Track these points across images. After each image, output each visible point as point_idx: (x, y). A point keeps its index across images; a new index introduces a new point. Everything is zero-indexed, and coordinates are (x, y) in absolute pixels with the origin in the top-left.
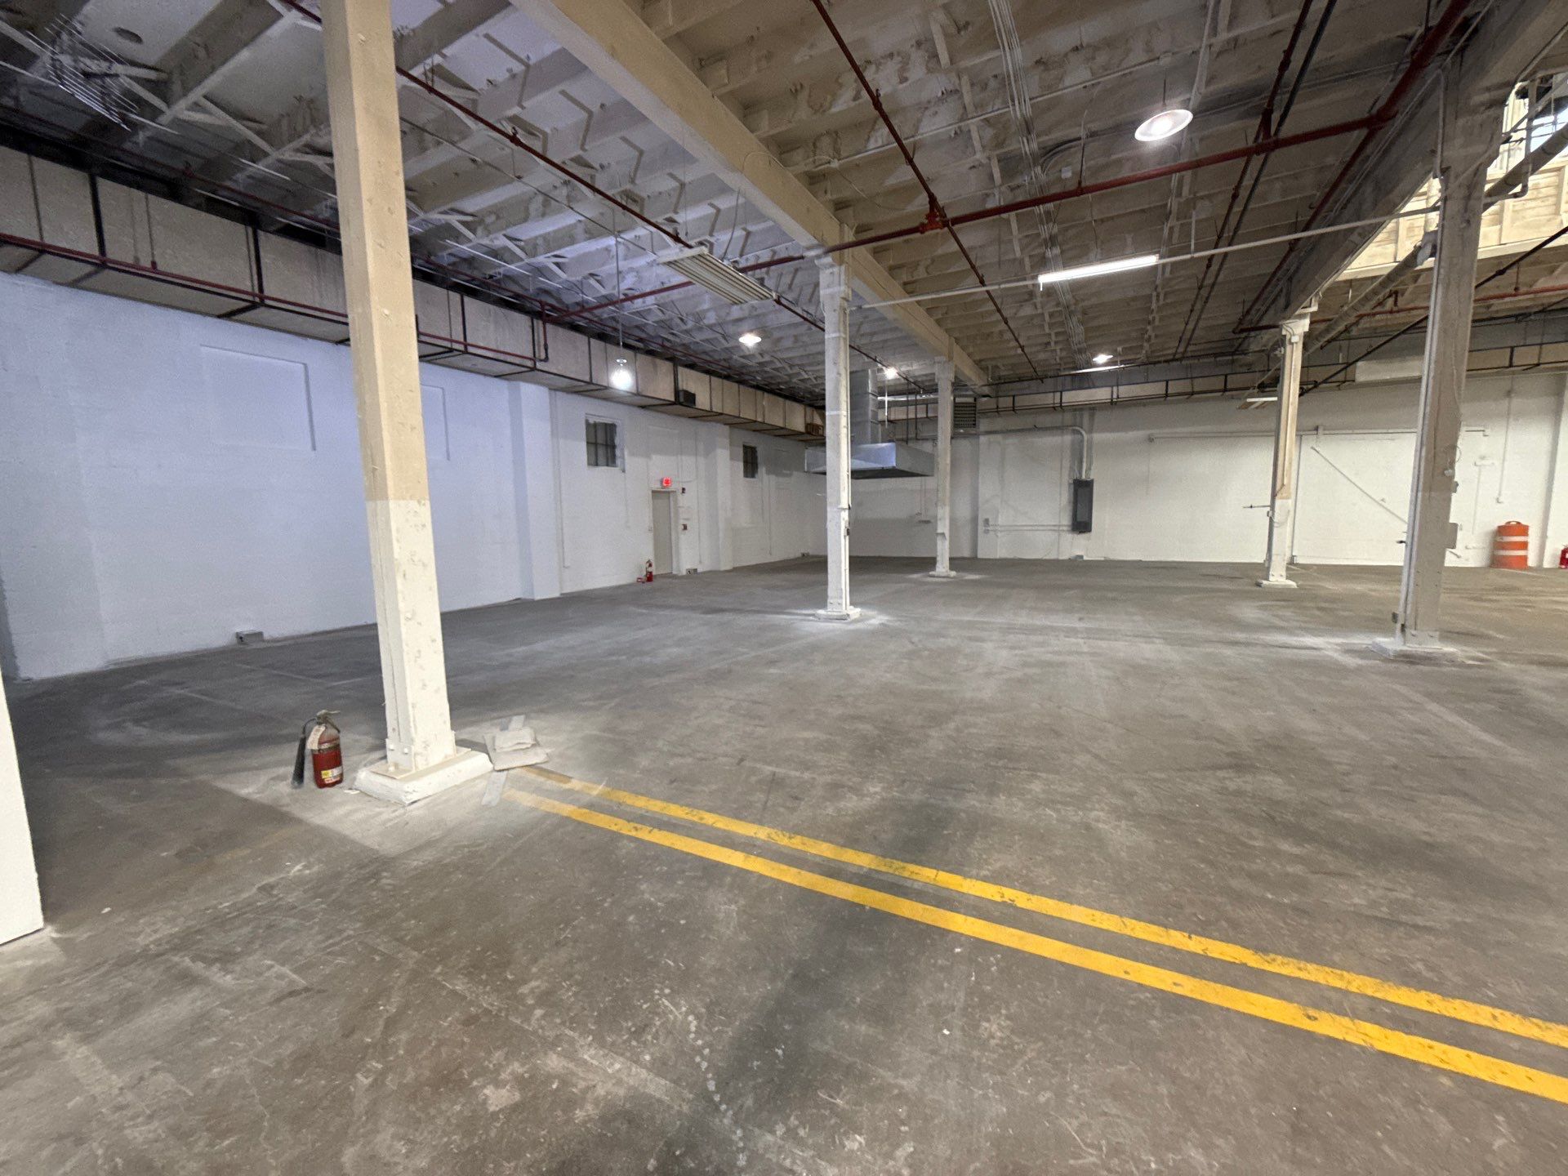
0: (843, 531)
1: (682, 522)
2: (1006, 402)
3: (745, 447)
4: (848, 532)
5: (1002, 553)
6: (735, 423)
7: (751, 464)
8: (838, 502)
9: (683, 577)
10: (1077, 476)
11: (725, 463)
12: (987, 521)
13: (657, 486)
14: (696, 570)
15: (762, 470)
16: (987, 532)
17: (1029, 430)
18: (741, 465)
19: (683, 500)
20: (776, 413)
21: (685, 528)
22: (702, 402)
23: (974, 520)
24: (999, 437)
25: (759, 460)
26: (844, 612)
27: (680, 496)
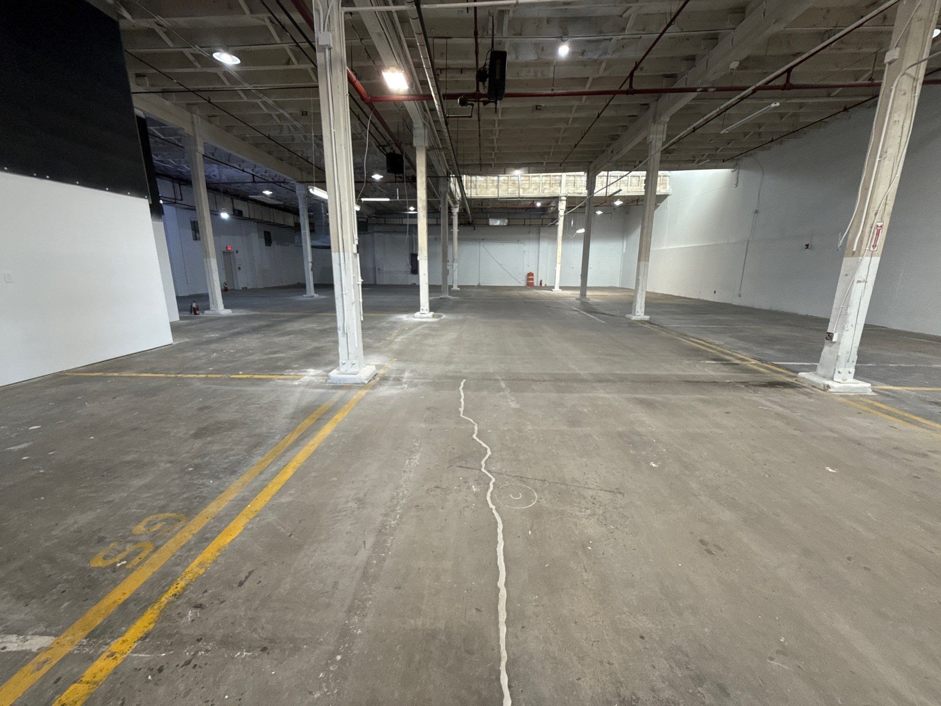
0: (310, 270)
1: (238, 266)
2: (382, 221)
3: (265, 232)
4: (312, 270)
5: (386, 282)
6: (259, 222)
7: (268, 241)
8: (308, 260)
9: (240, 290)
10: (411, 252)
11: (256, 240)
12: (379, 269)
13: (225, 250)
14: (246, 288)
15: (274, 243)
16: (379, 273)
17: (393, 232)
18: (263, 240)
19: (237, 256)
20: (279, 218)
21: (240, 269)
22: (246, 214)
23: (374, 268)
24: (382, 234)
25: (272, 238)
26: (312, 295)
27: (236, 255)
